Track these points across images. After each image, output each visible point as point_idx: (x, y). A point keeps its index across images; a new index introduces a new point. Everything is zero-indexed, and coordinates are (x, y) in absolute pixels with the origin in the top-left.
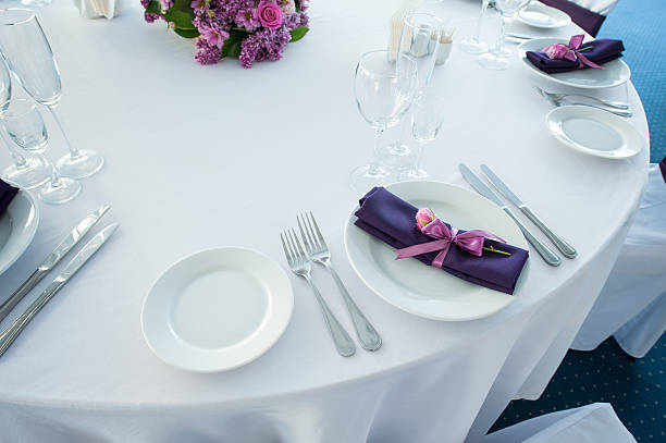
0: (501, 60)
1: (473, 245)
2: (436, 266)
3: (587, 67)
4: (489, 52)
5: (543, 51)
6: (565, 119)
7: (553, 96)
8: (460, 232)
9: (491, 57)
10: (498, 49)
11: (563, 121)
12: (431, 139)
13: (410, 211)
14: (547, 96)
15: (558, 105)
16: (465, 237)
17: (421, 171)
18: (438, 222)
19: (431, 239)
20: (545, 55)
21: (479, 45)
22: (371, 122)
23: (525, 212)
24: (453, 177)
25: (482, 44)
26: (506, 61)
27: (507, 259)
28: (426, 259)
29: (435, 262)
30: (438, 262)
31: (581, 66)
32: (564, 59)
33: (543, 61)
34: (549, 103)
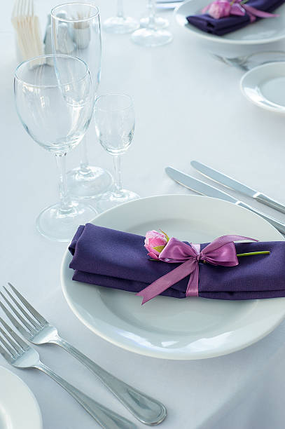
0: (160, 33)
1: (225, 255)
2: (192, 296)
3: (258, 19)
4: (142, 27)
5: (204, 12)
6: (260, 83)
7: (235, 60)
8: (203, 246)
9: (146, 33)
10: (152, 21)
11: (259, 86)
12: (126, 147)
13: (135, 242)
14: (230, 62)
15: (245, 69)
16: (210, 250)
17: (124, 191)
18: (175, 242)
19: (174, 266)
20: (209, 16)
21: (127, 22)
22: (48, 147)
23: (262, 201)
24: (165, 186)
25: (130, 21)
26: (166, 33)
27: (268, 258)
28: (177, 291)
29: (189, 291)
30: (193, 290)
31: (253, 18)
32: (231, 15)
33: (209, 24)
34: (234, 70)
